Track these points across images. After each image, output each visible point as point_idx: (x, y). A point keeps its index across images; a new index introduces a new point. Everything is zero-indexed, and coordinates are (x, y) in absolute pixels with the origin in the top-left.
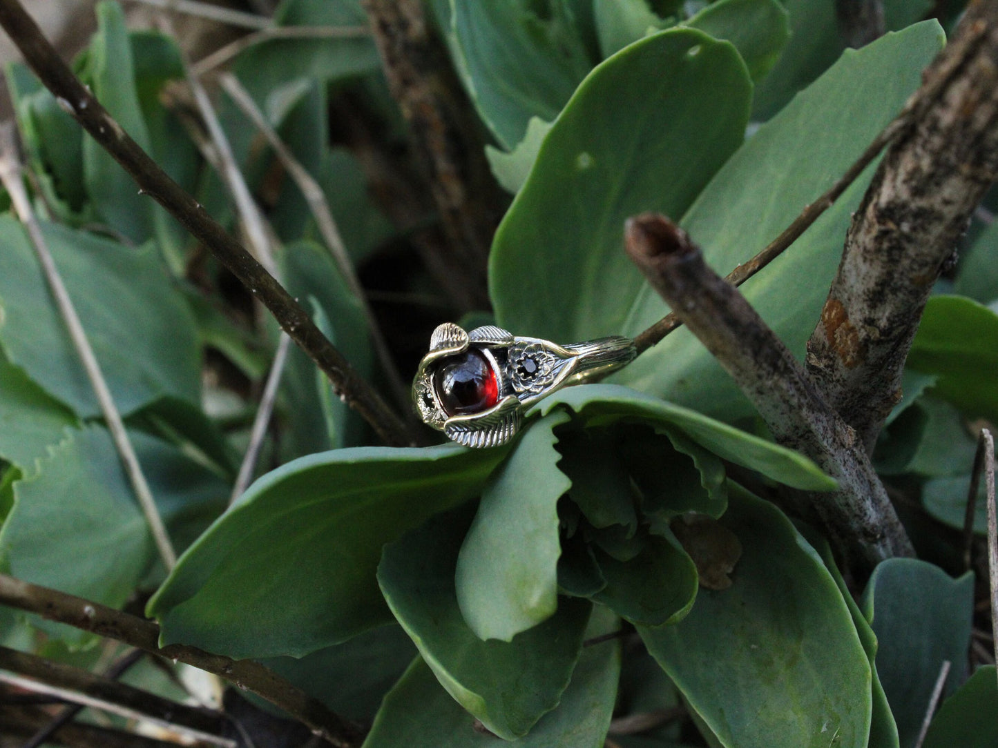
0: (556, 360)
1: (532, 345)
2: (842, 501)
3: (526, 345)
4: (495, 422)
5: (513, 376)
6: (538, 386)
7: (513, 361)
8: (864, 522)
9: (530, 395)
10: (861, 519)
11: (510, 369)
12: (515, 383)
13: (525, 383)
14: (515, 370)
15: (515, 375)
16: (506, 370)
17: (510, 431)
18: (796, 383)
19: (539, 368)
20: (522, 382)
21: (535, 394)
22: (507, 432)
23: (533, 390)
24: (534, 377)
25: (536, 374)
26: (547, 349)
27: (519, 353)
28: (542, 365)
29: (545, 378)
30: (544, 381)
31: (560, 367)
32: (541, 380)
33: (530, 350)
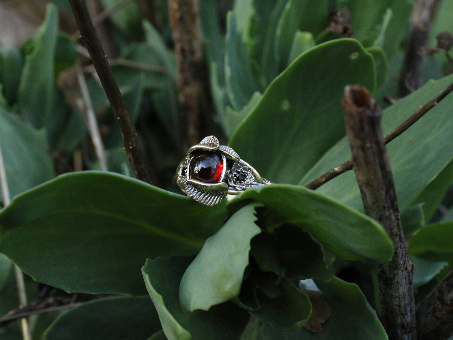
0: (255, 181)
1: (247, 167)
2: (397, 303)
3: (244, 166)
4: (212, 192)
5: (231, 176)
6: (241, 188)
7: (234, 169)
8: (404, 319)
9: (234, 190)
10: (403, 317)
11: (231, 172)
12: (230, 181)
13: (235, 183)
14: (233, 174)
15: (232, 177)
16: (229, 171)
18: (398, 220)
19: (245, 179)
20: (234, 182)
21: (237, 190)
23: (237, 188)
24: (240, 182)
25: (242, 181)
26: (253, 173)
27: (239, 168)
28: (247, 179)
30: (244, 187)
31: (255, 185)
32: (243, 185)
33: (245, 169)
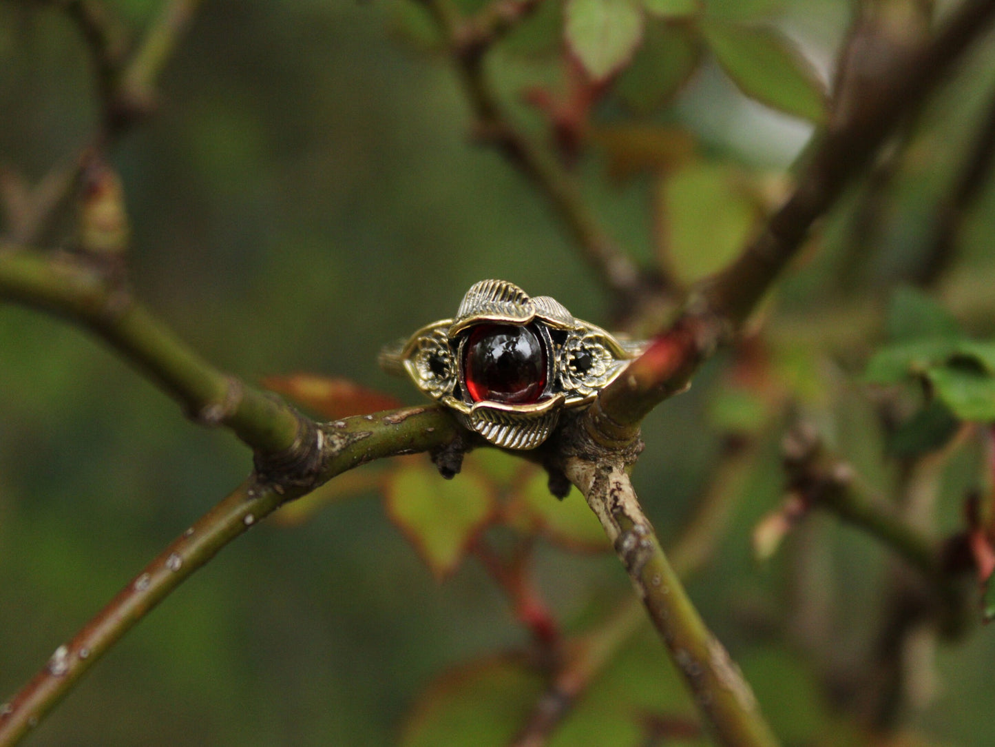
0: (611, 359)
1: (592, 335)
3: (585, 333)
6: (587, 387)
7: (568, 349)
9: (575, 396)
12: (565, 377)
13: (574, 380)
14: (567, 361)
15: (567, 367)
17: (542, 435)
19: (593, 364)
20: (571, 377)
21: (582, 395)
22: (539, 435)
23: (580, 391)
24: (585, 375)
25: (588, 371)
26: (606, 344)
27: (577, 341)
28: (597, 362)
29: (596, 379)
32: (591, 380)
33: (588, 340)
